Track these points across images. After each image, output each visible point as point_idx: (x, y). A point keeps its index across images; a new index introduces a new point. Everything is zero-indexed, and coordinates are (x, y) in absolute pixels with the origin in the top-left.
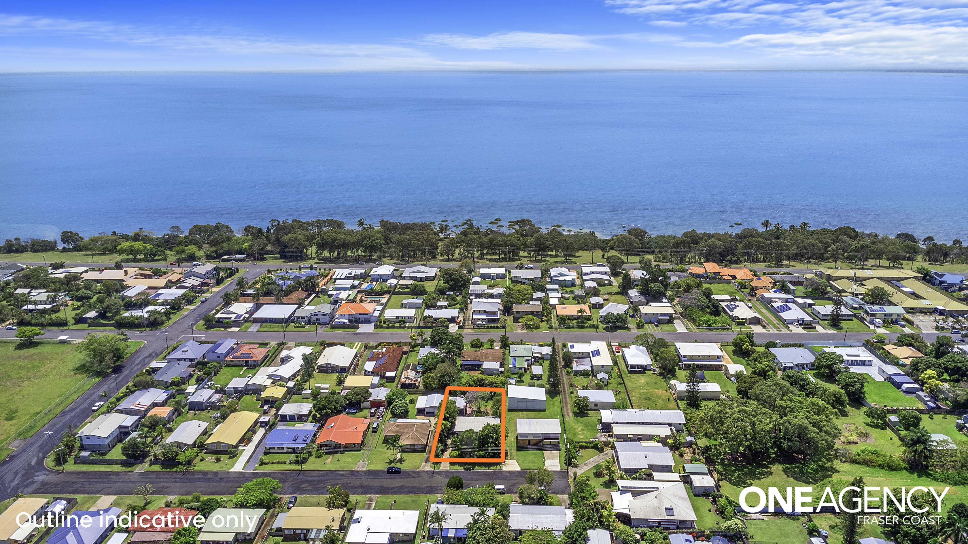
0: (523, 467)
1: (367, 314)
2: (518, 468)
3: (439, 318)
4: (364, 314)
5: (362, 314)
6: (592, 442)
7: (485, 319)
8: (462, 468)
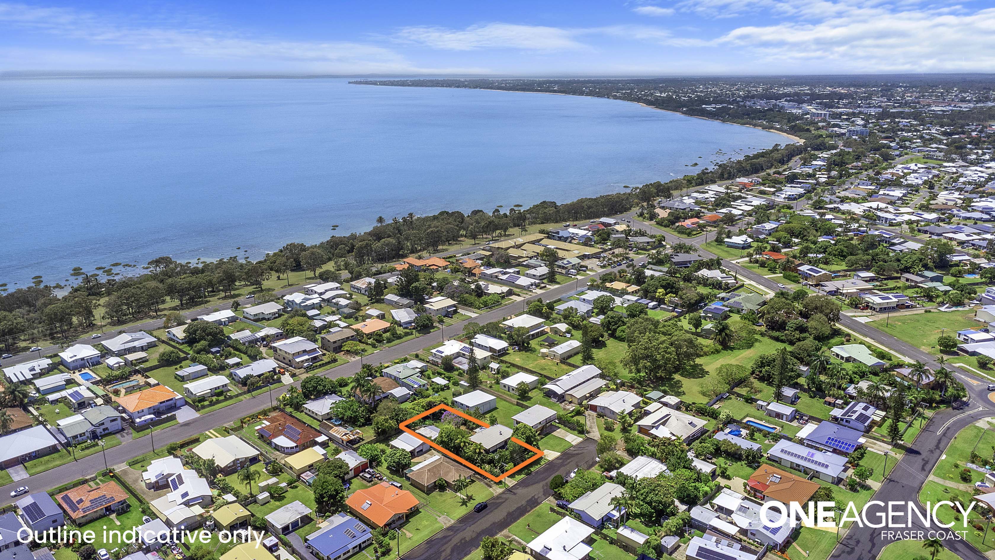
0: (562, 450)
1: (172, 399)
2: (559, 454)
3: (263, 374)
4: (167, 401)
5: (164, 402)
6: (573, 411)
7: (309, 359)
8: (523, 476)
